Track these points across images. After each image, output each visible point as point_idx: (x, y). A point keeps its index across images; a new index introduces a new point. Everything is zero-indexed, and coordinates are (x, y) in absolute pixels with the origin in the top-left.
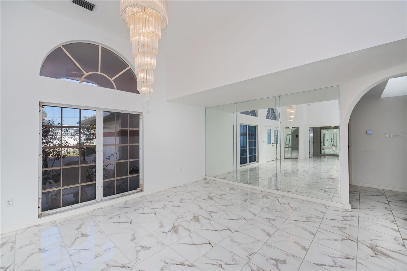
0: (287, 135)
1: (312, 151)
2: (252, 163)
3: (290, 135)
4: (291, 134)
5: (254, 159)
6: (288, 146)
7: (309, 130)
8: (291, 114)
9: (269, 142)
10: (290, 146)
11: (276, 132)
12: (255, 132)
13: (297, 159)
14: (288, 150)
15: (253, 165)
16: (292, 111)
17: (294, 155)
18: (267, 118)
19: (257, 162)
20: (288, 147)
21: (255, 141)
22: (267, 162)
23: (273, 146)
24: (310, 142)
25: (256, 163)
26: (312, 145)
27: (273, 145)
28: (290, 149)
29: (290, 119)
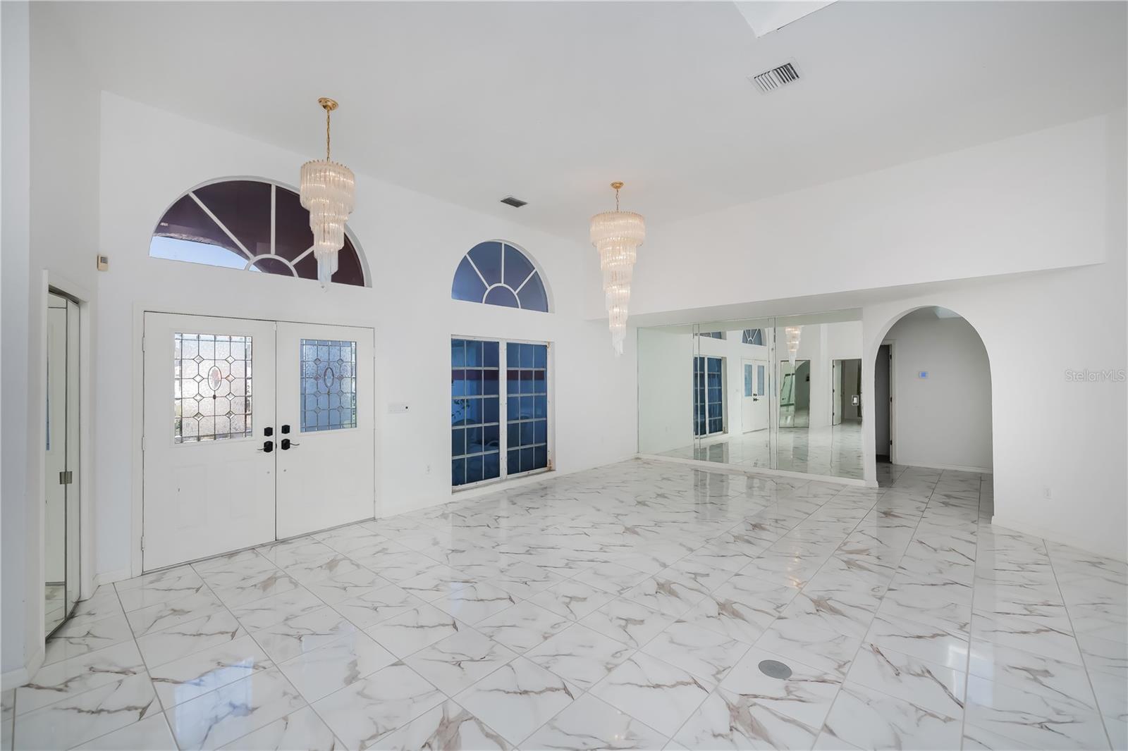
0: (787, 375)
1: (838, 412)
2: (715, 434)
3: (793, 374)
4: (794, 372)
5: (718, 426)
6: (786, 403)
7: (833, 366)
8: (794, 337)
9: (749, 392)
10: (791, 403)
11: (761, 369)
12: (720, 370)
13: (806, 427)
14: (787, 411)
15: (717, 438)
16: (796, 332)
17: (801, 421)
18: (743, 342)
19: (725, 433)
20: (788, 405)
21: (720, 390)
22: (744, 433)
23: (755, 400)
24: (833, 391)
25: (722, 434)
26: (840, 398)
27: (755, 397)
28: (792, 408)
29: (792, 348)
